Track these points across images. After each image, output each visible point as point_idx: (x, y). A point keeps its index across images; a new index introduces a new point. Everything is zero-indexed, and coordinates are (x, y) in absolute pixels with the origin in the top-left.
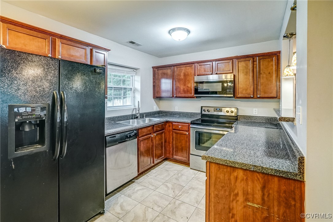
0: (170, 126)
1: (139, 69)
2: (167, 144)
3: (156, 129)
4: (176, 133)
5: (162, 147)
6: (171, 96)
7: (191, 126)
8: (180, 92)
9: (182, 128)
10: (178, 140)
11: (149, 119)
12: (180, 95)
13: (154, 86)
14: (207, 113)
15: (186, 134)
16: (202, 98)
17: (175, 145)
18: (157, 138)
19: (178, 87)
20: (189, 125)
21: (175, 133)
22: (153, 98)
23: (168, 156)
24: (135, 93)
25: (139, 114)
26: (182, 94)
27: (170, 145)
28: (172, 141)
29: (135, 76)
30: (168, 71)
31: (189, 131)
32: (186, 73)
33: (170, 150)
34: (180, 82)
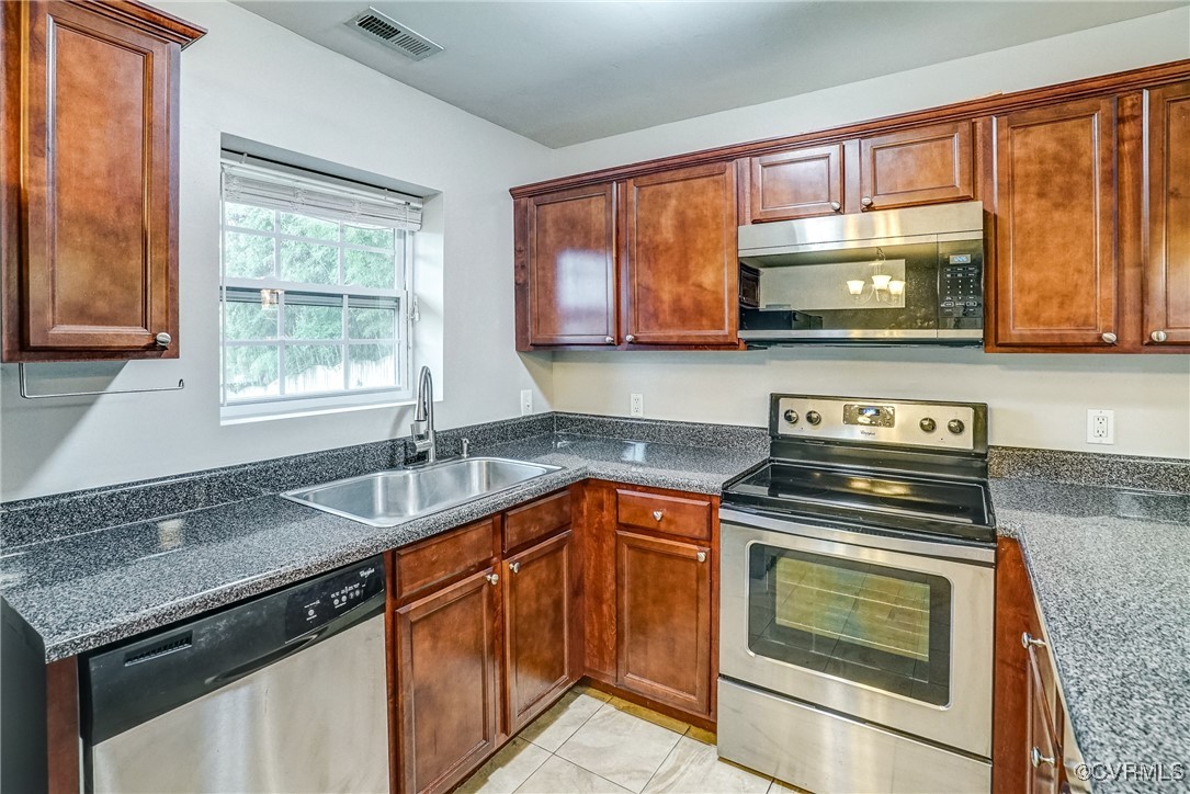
0: (600, 506)
1: (436, 194)
2: (587, 602)
3: (521, 534)
4: (633, 546)
5: (557, 628)
6: (608, 339)
7: (723, 514)
8: (655, 315)
9: (670, 522)
10: (645, 585)
11: (488, 464)
12: (656, 334)
13: (521, 289)
14: (804, 430)
15: (696, 560)
16: (772, 348)
17: (631, 613)
18: (527, 584)
19: (648, 289)
20: (711, 509)
21: (630, 547)
22: (518, 349)
23: (590, 670)
24: (418, 326)
25: (431, 440)
26: (668, 326)
27: (605, 608)
28: (613, 587)
29: (418, 234)
30: (593, 206)
31: (709, 539)
32: (691, 214)
33: (601, 639)
34: (656, 260)
